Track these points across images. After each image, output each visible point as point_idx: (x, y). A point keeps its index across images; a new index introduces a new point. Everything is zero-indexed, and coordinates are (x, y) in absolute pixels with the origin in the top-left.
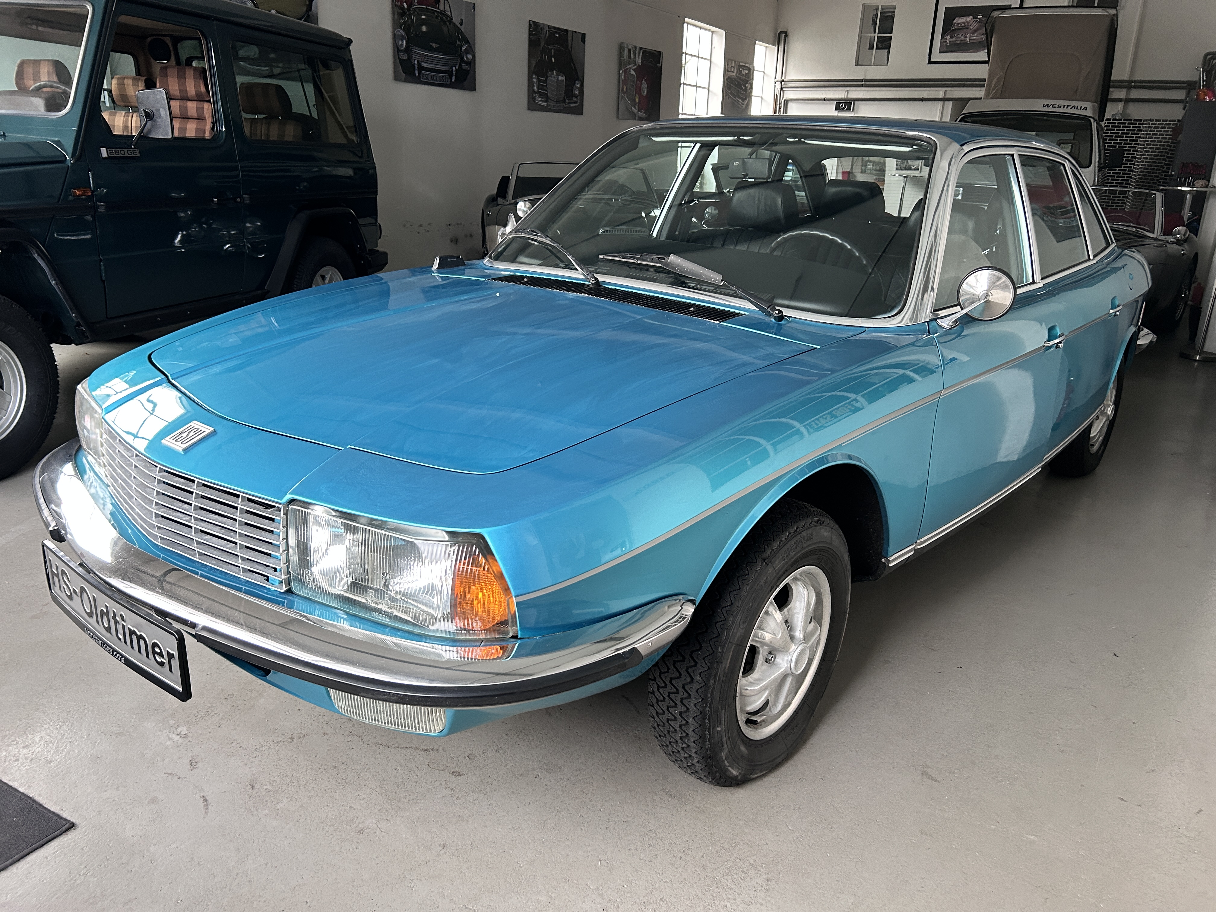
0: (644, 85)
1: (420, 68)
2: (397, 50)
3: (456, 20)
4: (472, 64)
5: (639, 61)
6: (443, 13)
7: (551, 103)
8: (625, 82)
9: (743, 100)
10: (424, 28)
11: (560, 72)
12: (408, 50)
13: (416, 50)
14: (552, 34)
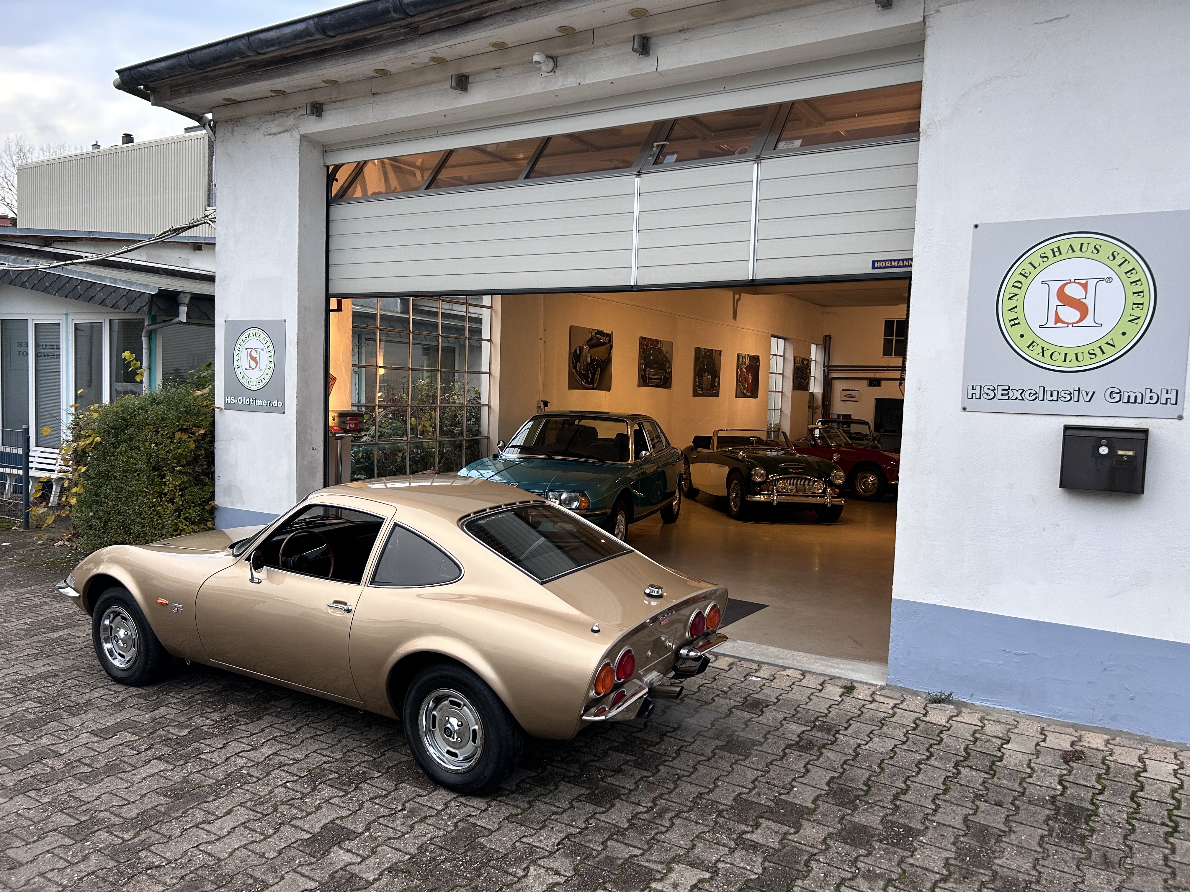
0: (750, 377)
1: (649, 378)
2: (640, 370)
3: (665, 352)
4: (670, 373)
5: (747, 362)
6: (659, 349)
7: (704, 391)
8: (740, 376)
9: (805, 380)
10: (651, 358)
11: (709, 373)
12: (645, 370)
13: (648, 369)
14: (706, 353)
